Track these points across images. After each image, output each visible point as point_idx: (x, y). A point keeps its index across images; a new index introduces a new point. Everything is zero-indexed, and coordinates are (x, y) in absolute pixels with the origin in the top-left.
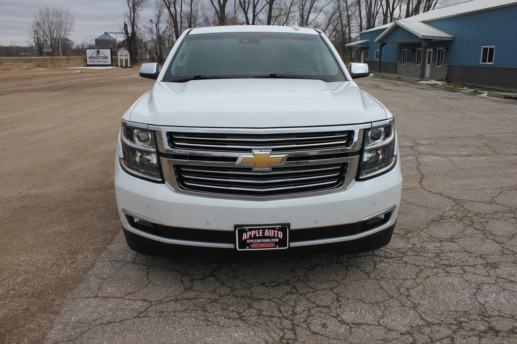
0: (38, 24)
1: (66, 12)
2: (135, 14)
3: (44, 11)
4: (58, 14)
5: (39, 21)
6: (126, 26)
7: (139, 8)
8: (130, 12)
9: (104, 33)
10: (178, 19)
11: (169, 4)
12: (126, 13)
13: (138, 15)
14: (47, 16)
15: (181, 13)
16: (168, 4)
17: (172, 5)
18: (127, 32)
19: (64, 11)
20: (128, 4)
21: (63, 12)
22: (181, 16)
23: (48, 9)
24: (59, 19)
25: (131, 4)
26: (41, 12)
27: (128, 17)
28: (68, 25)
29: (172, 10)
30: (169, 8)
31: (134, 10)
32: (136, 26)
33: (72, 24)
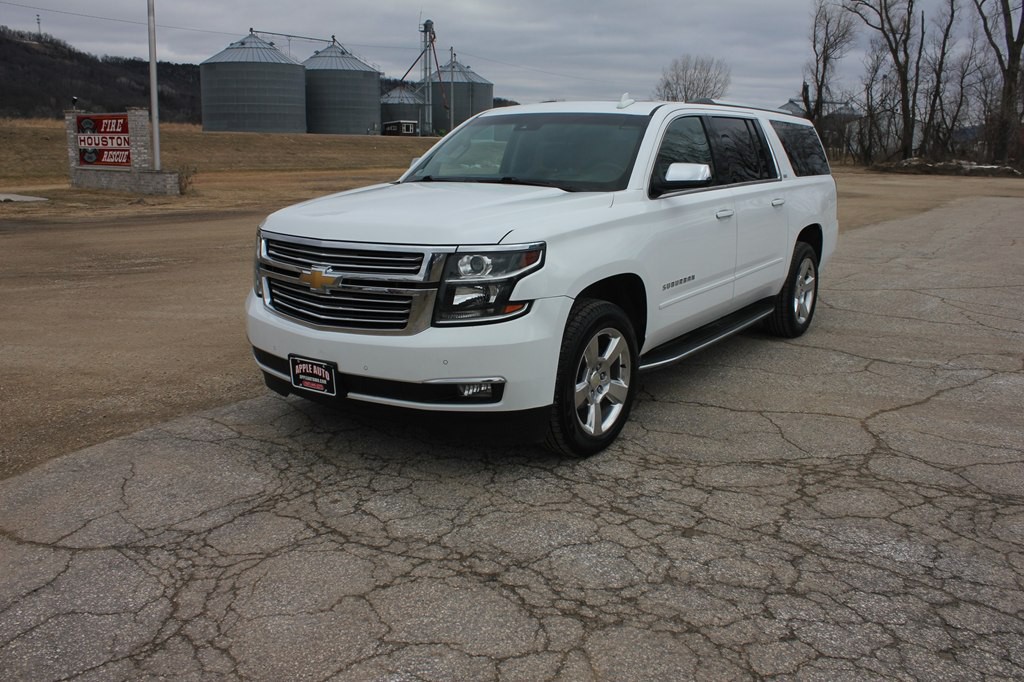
0: (668, 85)
1: (718, 62)
2: (828, 66)
3: (680, 63)
4: (704, 66)
5: (670, 79)
6: (806, 88)
7: (837, 53)
8: (817, 61)
9: (787, 102)
10: (911, 73)
11: (897, 43)
12: (808, 64)
13: (833, 67)
14: (685, 69)
15: (918, 63)
16: (894, 45)
17: (901, 48)
18: (806, 100)
19: (715, 61)
20: (814, 47)
21: (712, 63)
22: (918, 68)
23: (688, 57)
24: (704, 75)
25: (820, 47)
26: (676, 64)
27: (812, 70)
28: (719, 85)
29: (901, 56)
30: (895, 53)
31: (826, 59)
32: (827, 88)
33: (726, 83)
